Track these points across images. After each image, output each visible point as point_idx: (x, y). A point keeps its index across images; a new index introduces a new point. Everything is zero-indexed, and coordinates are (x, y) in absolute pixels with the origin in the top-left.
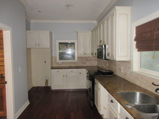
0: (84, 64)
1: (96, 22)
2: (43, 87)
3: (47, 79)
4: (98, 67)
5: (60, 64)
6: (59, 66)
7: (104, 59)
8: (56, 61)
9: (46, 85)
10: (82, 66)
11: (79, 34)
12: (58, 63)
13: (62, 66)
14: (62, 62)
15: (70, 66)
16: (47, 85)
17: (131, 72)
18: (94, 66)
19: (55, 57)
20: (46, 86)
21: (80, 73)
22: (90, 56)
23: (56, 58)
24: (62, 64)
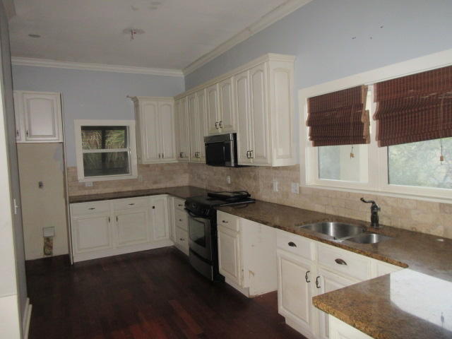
0: (155, 182)
1: (182, 73)
2: (37, 260)
3: (47, 235)
4: (191, 188)
5: (89, 188)
6: (86, 192)
7: (233, 165)
8: (75, 179)
9: (45, 254)
10: (151, 188)
11: (142, 103)
12: (83, 186)
13: (93, 192)
14: (94, 183)
15: (116, 191)
16: (51, 253)
17: (300, 188)
18: (182, 185)
19: (72, 167)
20: (46, 256)
21: (154, 207)
22: (174, 161)
23: (76, 172)
24: (93, 188)
